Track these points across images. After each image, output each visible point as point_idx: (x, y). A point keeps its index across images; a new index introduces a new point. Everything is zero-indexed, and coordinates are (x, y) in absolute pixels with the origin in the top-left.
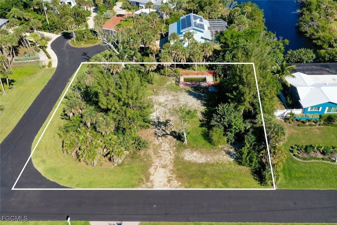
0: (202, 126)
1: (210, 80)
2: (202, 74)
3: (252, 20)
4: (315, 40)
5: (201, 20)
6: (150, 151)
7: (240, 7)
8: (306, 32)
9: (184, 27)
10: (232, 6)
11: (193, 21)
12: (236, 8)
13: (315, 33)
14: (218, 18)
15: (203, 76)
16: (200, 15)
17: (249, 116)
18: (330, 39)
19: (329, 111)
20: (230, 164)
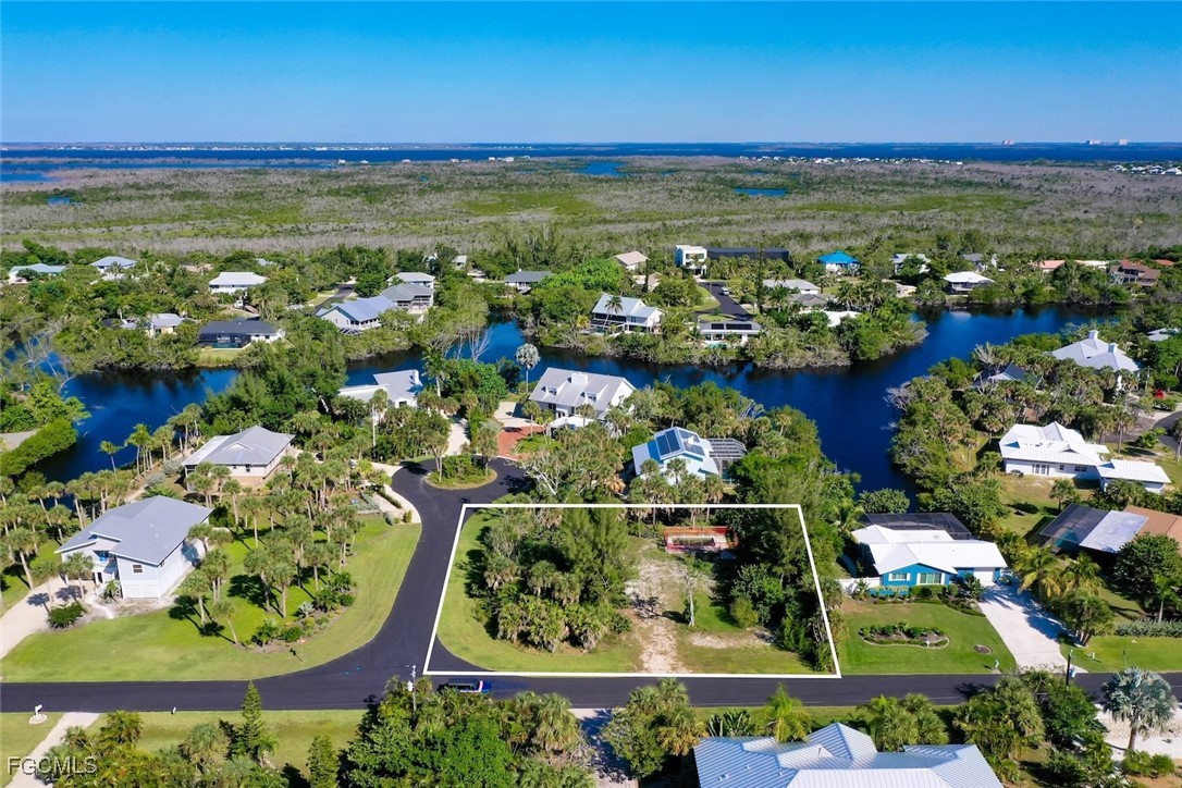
0: (715, 604)
1: (721, 542)
2: (707, 533)
3: (795, 440)
4: (920, 478)
5: (696, 440)
6: (637, 636)
7: (769, 416)
8: (905, 466)
9: (665, 451)
10: (753, 413)
11: (682, 440)
12: (761, 418)
13: (920, 467)
14: (727, 436)
15: (709, 537)
16: (691, 429)
17: (792, 580)
18: (946, 476)
19: (923, 580)
20: (766, 648)
